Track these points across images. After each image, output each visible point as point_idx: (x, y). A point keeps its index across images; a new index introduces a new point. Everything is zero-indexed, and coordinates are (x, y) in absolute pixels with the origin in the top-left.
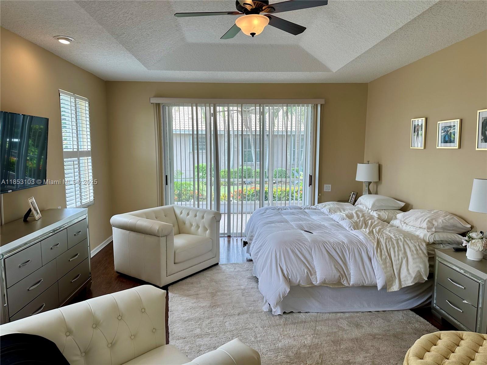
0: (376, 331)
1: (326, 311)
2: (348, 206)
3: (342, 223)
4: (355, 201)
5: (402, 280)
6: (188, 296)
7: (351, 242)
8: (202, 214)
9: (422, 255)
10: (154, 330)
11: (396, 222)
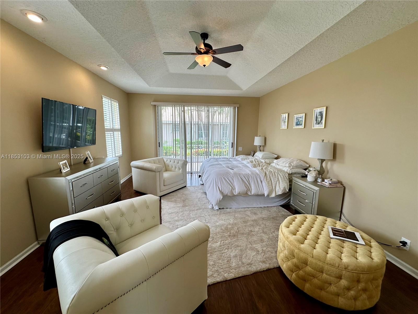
0: (264, 216)
1: (240, 207)
2: (250, 157)
3: (248, 165)
4: (254, 155)
5: (276, 191)
6: (172, 201)
7: (252, 173)
8: (177, 161)
9: (286, 179)
10: (154, 217)
11: (273, 165)
